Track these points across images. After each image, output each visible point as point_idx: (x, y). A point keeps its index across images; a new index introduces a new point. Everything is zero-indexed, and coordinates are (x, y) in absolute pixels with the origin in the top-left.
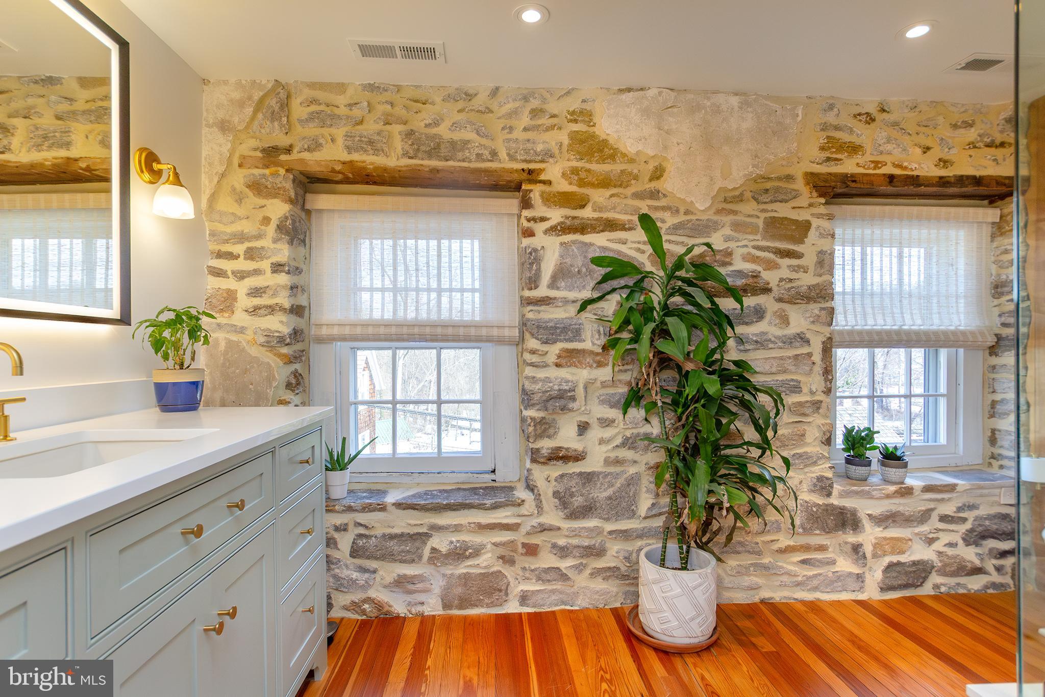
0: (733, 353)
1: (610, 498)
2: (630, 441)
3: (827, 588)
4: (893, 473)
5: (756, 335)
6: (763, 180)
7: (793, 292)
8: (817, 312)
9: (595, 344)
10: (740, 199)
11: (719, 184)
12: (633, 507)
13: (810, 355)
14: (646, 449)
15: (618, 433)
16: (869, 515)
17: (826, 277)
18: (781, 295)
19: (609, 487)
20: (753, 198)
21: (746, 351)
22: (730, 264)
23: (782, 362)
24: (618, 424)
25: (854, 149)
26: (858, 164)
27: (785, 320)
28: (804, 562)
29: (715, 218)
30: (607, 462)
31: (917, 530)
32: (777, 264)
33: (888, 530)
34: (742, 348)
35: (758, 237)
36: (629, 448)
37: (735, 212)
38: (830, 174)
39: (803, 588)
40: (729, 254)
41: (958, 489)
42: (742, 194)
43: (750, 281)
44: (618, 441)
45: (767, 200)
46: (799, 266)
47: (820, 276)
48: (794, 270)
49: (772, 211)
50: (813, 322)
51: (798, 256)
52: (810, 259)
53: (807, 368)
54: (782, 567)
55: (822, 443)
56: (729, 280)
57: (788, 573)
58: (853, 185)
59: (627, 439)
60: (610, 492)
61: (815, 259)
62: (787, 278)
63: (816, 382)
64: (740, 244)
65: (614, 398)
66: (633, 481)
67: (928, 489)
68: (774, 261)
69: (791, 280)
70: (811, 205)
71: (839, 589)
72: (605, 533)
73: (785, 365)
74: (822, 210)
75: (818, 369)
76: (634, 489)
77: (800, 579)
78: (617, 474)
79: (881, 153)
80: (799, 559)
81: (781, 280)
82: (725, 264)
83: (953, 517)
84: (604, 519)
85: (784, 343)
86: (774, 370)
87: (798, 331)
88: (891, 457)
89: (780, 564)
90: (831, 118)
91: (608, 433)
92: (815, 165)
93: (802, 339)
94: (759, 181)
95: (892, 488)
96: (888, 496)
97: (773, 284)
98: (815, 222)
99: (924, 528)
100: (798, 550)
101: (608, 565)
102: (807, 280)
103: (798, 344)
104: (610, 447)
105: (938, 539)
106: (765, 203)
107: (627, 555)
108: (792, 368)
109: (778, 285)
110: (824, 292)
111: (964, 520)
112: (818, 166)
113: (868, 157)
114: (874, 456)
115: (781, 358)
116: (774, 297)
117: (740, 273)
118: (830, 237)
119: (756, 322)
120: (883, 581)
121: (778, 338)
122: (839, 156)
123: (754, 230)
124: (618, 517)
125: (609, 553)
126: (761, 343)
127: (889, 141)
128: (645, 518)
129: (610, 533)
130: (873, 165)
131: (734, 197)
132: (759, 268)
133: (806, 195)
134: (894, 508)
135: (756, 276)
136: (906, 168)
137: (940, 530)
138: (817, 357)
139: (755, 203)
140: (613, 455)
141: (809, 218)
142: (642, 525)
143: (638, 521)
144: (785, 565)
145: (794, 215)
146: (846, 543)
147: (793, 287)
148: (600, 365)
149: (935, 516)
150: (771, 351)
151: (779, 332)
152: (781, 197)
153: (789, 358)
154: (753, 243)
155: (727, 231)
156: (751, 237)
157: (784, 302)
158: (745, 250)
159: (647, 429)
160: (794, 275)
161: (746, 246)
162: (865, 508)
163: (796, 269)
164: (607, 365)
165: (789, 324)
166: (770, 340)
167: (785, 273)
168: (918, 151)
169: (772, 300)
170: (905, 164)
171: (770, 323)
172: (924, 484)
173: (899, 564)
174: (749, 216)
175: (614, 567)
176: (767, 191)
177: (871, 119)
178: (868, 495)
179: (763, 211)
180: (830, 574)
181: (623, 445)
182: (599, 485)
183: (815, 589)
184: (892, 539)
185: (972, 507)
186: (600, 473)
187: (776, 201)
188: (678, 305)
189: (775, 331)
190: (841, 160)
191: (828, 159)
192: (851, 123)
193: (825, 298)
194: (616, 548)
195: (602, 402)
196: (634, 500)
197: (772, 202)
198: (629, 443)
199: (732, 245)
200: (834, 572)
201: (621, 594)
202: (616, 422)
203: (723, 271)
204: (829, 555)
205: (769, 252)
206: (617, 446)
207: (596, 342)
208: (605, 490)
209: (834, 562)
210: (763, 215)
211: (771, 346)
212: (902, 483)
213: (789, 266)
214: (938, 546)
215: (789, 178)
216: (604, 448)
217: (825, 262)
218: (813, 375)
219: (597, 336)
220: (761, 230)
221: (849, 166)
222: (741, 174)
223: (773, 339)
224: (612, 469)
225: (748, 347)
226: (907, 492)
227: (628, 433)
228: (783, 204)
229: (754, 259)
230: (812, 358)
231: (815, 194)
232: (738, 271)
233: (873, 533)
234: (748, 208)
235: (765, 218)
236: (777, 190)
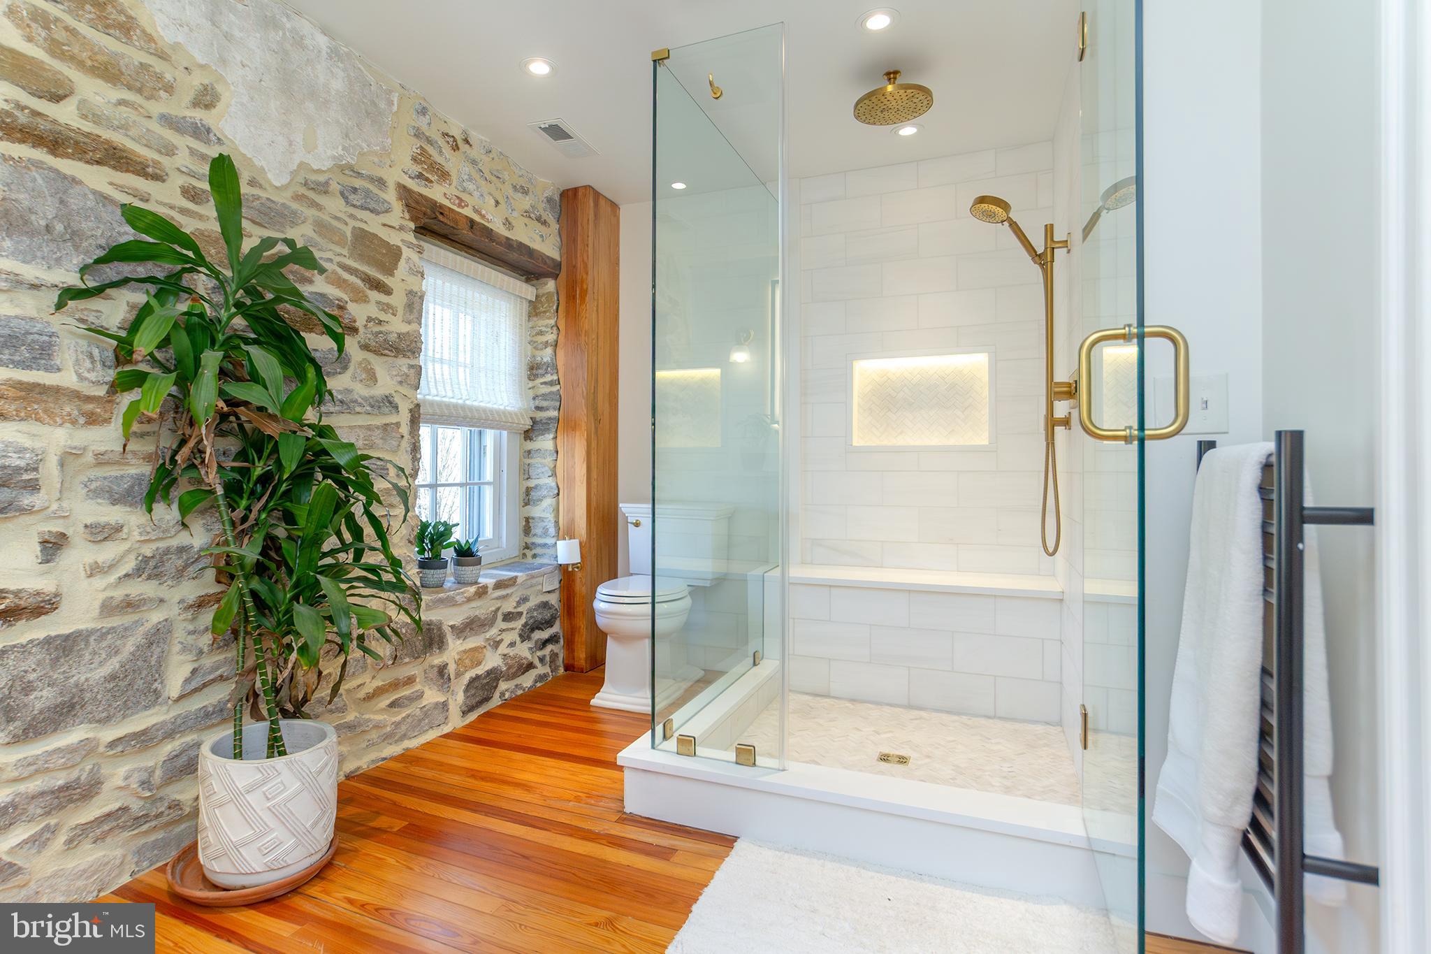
1: (113, 677)
2: (152, 564)
3: (414, 731)
4: (468, 571)
5: (342, 392)
6: (351, 173)
7: (381, 338)
8: (405, 369)
9: (86, 379)
10: (325, 189)
11: (300, 156)
12: (156, 685)
13: (398, 425)
14: (180, 574)
15: (129, 551)
16: (452, 627)
17: (414, 326)
18: (367, 341)
19: (109, 656)
20: (341, 193)
21: (329, 414)
22: (310, 282)
23: (369, 433)
24: (129, 533)
25: (444, 175)
26: (445, 194)
27: (372, 378)
28: (392, 705)
29: (295, 206)
30: (108, 608)
31: (488, 635)
32: (366, 296)
33: (467, 640)
35: (345, 252)
36: (149, 578)
37: (318, 207)
38: (421, 195)
39: (390, 741)
41: (519, 581)
44: (129, 565)
45: (358, 204)
46: (388, 305)
47: (409, 323)
48: (383, 310)
49: (362, 220)
50: (401, 383)
51: (387, 291)
52: (398, 300)
53: (395, 443)
54: (369, 720)
55: (410, 542)
57: (377, 726)
58: (441, 217)
59: (146, 560)
60: (113, 665)
61: (405, 300)
62: (376, 318)
63: (403, 462)
64: (324, 255)
65: (119, 485)
66: (159, 636)
67: (499, 585)
68: (362, 292)
69: (380, 322)
70: (401, 228)
71: (427, 728)
72: (101, 749)
73: (373, 438)
74: (411, 237)
75: (406, 445)
76: (159, 650)
77: (389, 729)
78: (126, 629)
79: (464, 191)
80: (388, 702)
81: (369, 319)
82: (303, 280)
83: (512, 613)
84: (99, 721)
85: (372, 407)
87: (387, 393)
88: (465, 554)
89: (366, 716)
90: (422, 122)
91: (108, 552)
92: (406, 177)
93: (389, 403)
94: (348, 172)
95: (472, 589)
96: (469, 600)
97: (360, 324)
98: (406, 252)
99: (493, 632)
100: (387, 691)
101: (106, 810)
102: (397, 325)
103: (386, 410)
104: (112, 578)
105: (502, 640)
106: (354, 206)
107: (144, 776)
108: (379, 442)
109: (365, 326)
110: (414, 345)
111: (520, 614)
112: (410, 180)
113: (452, 190)
114: (448, 554)
115: (369, 428)
116: (359, 342)
117: (323, 298)
118: (419, 275)
119: (340, 373)
120: (465, 703)
121: (365, 399)
122: (429, 176)
123: (341, 240)
124: (127, 709)
125: (106, 787)
126: (347, 406)
127: (471, 179)
128: (181, 697)
129: (112, 745)
130: (457, 202)
131: (319, 184)
132: (346, 297)
133: (398, 214)
134: (472, 614)
135: (341, 308)
136: (483, 217)
137: (504, 630)
138: (405, 429)
139: (342, 202)
140: (119, 594)
141: (400, 244)
142: (172, 714)
143: (165, 708)
144: (372, 717)
145: (384, 234)
146: (432, 667)
147: (381, 332)
148: (92, 420)
149: (500, 617)
150: (358, 416)
151: (367, 392)
152: (372, 205)
153: (378, 428)
154: (339, 259)
155: (309, 231)
156: (338, 249)
157: (370, 351)
158: (330, 267)
159: (183, 539)
160: (383, 317)
161: (331, 260)
162: (450, 617)
163: (386, 308)
164: (107, 421)
165: (377, 381)
166: (356, 401)
167: (373, 311)
168: (492, 202)
169: (357, 346)
170: (483, 212)
171: (355, 377)
172: (495, 580)
173: (478, 677)
174: (335, 218)
175: (120, 809)
176: (355, 190)
177: (457, 145)
178: (450, 602)
179: (352, 216)
180: (418, 712)
181: (138, 572)
182: (87, 657)
183: (404, 737)
184: (471, 650)
185: (524, 600)
186: (91, 632)
187: (367, 209)
189: (361, 390)
190: (431, 182)
191: (420, 176)
192: (441, 142)
193: (414, 353)
194: (122, 770)
195: (95, 494)
196: (158, 671)
197: (361, 207)
198: (150, 568)
200: (421, 708)
201: (129, 857)
202: (125, 530)
204: (417, 687)
205: (357, 276)
206: (127, 575)
207: (86, 375)
208: (101, 664)
209: (421, 695)
210: (352, 223)
211: (358, 409)
212: (476, 583)
213: (378, 303)
214: (503, 648)
215: (381, 182)
216: (100, 582)
217: (414, 306)
218: (400, 453)
219: (88, 364)
220: (348, 242)
221: (437, 193)
222: (329, 152)
223: (360, 400)
224: (116, 621)
225: (331, 409)
226: (482, 592)
227: (148, 551)
228: (373, 216)
229: (340, 283)
230: (400, 430)
231: (407, 216)
232: (321, 294)
233: (455, 647)
234: (335, 205)
235: (354, 228)
236: (368, 193)
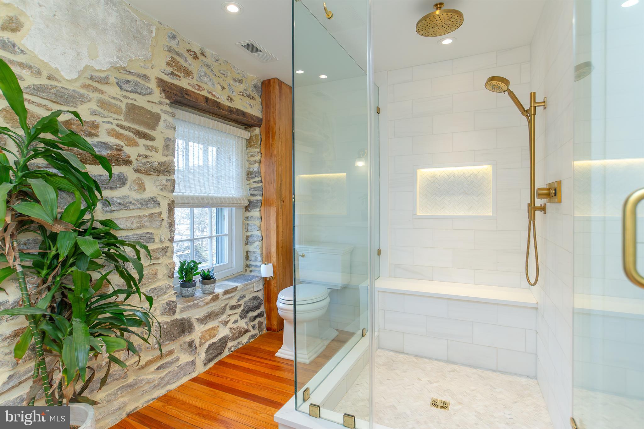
0: (100, 213)
3: (174, 379)
4: (208, 287)
5: (120, 198)
6: (125, 72)
7: (148, 165)
8: (164, 182)
10: (105, 81)
11: (85, 62)
13: (160, 213)
16: (197, 319)
17: (170, 158)
18: (139, 167)
20: (118, 84)
21: (111, 211)
22: (97, 136)
23: (140, 219)
25: (188, 73)
26: (189, 84)
27: (142, 187)
28: (158, 368)
29: (83, 91)
31: (220, 319)
32: (136, 142)
33: (207, 324)
34: (108, 209)
35: (121, 117)
37: (101, 92)
38: (173, 84)
39: (158, 388)
40: (96, 126)
41: (238, 288)
42: (107, 78)
43: (115, 153)
45: (129, 90)
46: (152, 147)
47: (167, 156)
48: (149, 149)
49: (132, 99)
50: (162, 189)
51: (152, 139)
52: (159, 143)
53: (158, 223)
54: (143, 380)
55: (169, 277)
56: (96, 149)
57: (148, 382)
58: (186, 97)
61: (163, 143)
62: (144, 155)
63: (164, 233)
64: (106, 120)
67: (226, 293)
68: (134, 140)
69: (146, 157)
70: (160, 103)
71: (182, 376)
73: (143, 222)
74: (167, 108)
75: (165, 224)
77: (156, 382)
79: (202, 81)
80: (156, 367)
81: (139, 155)
82: (91, 135)
83: (235, 306)
85: (142, 205)
86: (134, 226)
87: (152, 196)
88: (207, 278)
89: (141, 378)
90: (173, 44)
92: (163, 74)
93: (154, 202)
94: (121, 71)
95: (209, 298)
96: (207, 304)
97: (133, 158)
98: (163, 116)
99: (224, 317)
100: (155, 361)
102: (158, 158)
103: (152, 206)
105: (229, 320)
106: (127, 91)
108: (148, 224)
109: (137, 159)
110: (169, 168)
111: (240, 305)
112: (166, 76)
113: (194, 82)
114: (197, 278)
115: (140, 217)
116: (133, 169)
117: (105, 145)
118: (173, 129)
119: (119, 187)
120: (205, 359)
121: (137, 201)
122: (179, 74)
123: (118, 111)
126: (124, 205)
127: (206, 75)
130: (197, 88)
131: (101, 78)
132: (122, 144)
133: (157, 95)
134: (209, 310)
135: (119, 150)
136: (214, 96)
137: (230, 315)
138: (165, 215)
139: (118, 89)
141: (160, 112)
144: (145, 377)
145: (148, 107)
146: (185, 343)
147: (148, 162)
149: (228, 308)
150: (132, 211)
151: (138, 197)
152: (140, 90)
153: (146, 216)
154: (116, 122)
155: (93, 106)
156: (116, 116)
157: (141, 173)
158: (110, 126)
160: (148, 153)
161: (111, 123)
162: (195, 314)
163: (151, 148)
165: (145, 190)
166: (131, 203)
167: (143, 151)
168: (220, 88)
169: (132, 170)
170: (214, 93)
171: (130, 189)
172: (224, 290)
173: (214, 343)
174: (114, 98)
176: (128, 82)
177: (196, 56)
178: (197, 306)
179: (125, 97)
180: (176, 369)
183: (166, 385)
184: (209, 329)
185: (243, 297)
187: (135, 92)
188: (39, 167)
189: (134, 196)
190: (179, 77)
191: (172, 73)
192: (186, 54)
193: (170, 172)
197: (132, 92)
199: (99, 119)
200: (178, 366)
203: (89, 140)
204: (175, 355)
205: (130, 131)
209: (178, 359)
210: (125, 101)
211: (132, 207)
212: (213, 293)
213: (145, 146)
214: (230, 325)
215: (145, 77)
217: (169, 146)
218: (162, 228)
220: (123, 112)
221: (184, 83)
222: (107, 60)
223: (133, 202)
225: (113, 209)
226: (216, 298)
228: (141, 96)
229: (118, 136)
230: (162, 216)
231: (163, 96)
232: (104, 143)
233: (199, 329)
234: (113, 91)
235: (127, 104)
236: (136, 83)
